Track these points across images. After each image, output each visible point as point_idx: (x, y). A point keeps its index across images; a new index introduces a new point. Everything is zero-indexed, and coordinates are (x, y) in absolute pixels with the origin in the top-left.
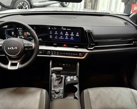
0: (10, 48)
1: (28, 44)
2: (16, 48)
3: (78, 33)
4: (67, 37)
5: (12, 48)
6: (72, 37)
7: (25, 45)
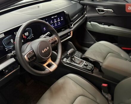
0: (44, 51)
1: (52, 39)
2: (48, 48)
3: (62, 17)
4: (56, 24)
5: (45, 50)
6: (59, 23)
7: (51, 42)
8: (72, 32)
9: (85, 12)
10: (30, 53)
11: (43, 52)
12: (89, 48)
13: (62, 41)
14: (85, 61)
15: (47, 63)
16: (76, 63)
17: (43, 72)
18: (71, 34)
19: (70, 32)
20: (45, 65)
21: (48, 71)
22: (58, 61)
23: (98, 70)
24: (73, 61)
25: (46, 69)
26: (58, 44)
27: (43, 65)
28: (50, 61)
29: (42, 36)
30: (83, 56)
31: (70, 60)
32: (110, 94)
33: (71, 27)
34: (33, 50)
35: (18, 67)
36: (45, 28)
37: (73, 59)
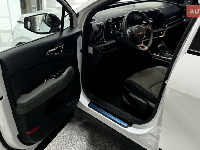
5: (141, 32)
8: (164, 32)
9: (184, 17)
11: (139, 34)
13: (154, 38)
18: (163, 33)
27: (138, 45)
33: (165, 27)
34: (132, 31)
35: (117, 48)
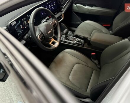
1: (53, 23)
2: (51, 29)
3: (54, 3)
4: (50, 9)
5: (50, 31)
6: (53, 7)
7: (52, 25)
8: (63, 15)
10: (40, 35)
11: (49, 33)
12: (77, 28)
13: (59, 22)
14: (77, 38)
15: (51, 42)
16: (71, 40)
17: (51, 48)
18: (62, 16)
19: (61, 15)
20: (50, 43)
21: (54, 48)
22: (59, 39)
23: (87, 44)
24: (68, 39)
25: (52, 46)
26: (57, 26)
28: (53, 40)
29: (43, 20)
30: (74, 35)
31: (65, 39)
32: (97, 60)
33: (62, 10)
34: (42, 32)
36: (42, 14)
37: (68, 38)
